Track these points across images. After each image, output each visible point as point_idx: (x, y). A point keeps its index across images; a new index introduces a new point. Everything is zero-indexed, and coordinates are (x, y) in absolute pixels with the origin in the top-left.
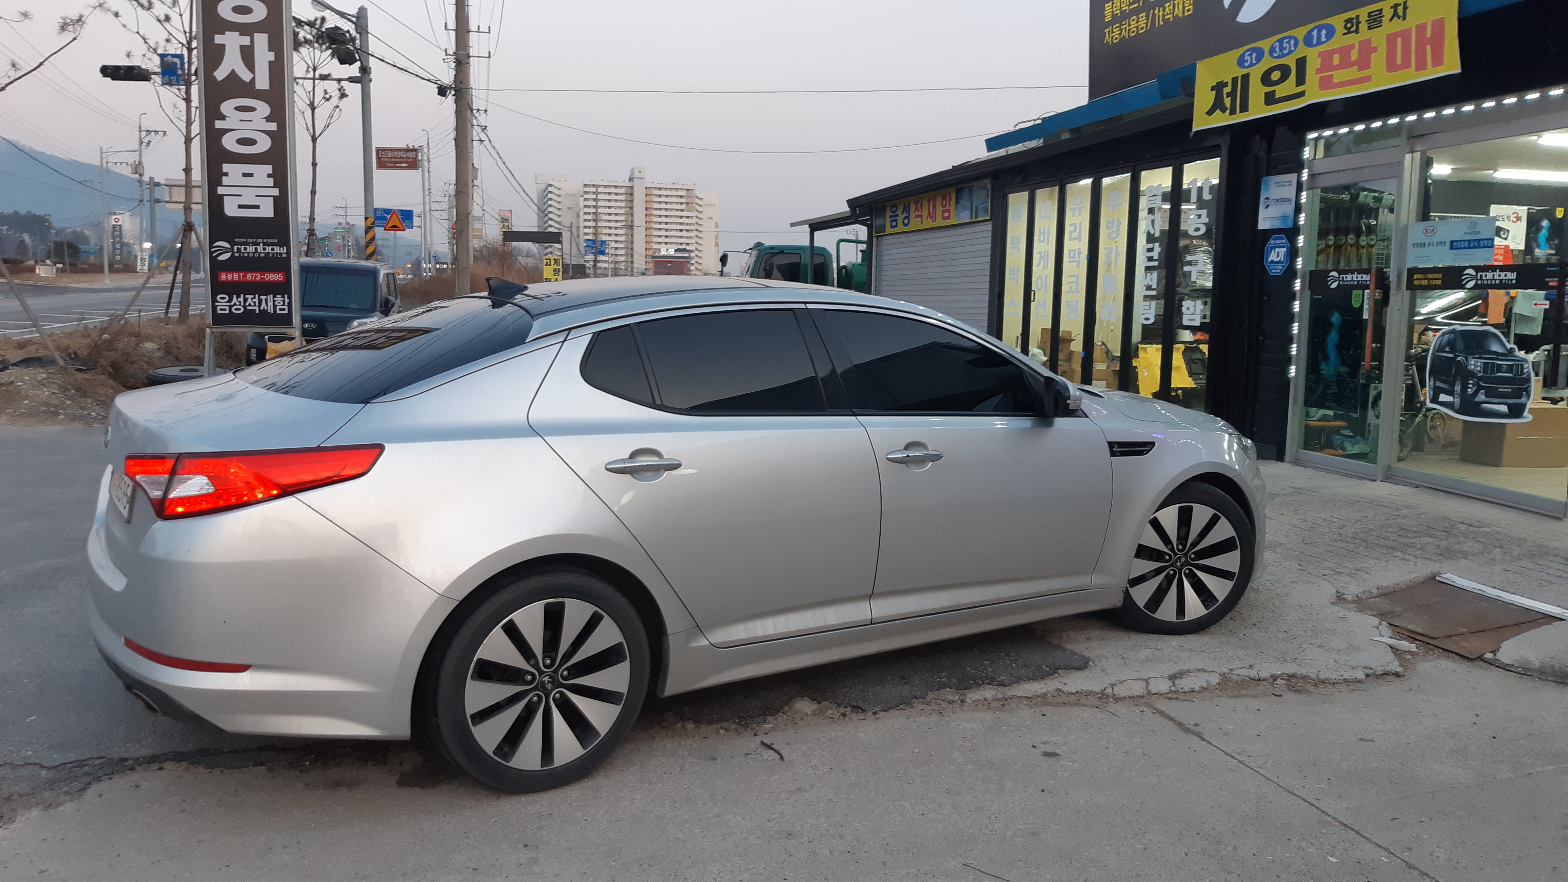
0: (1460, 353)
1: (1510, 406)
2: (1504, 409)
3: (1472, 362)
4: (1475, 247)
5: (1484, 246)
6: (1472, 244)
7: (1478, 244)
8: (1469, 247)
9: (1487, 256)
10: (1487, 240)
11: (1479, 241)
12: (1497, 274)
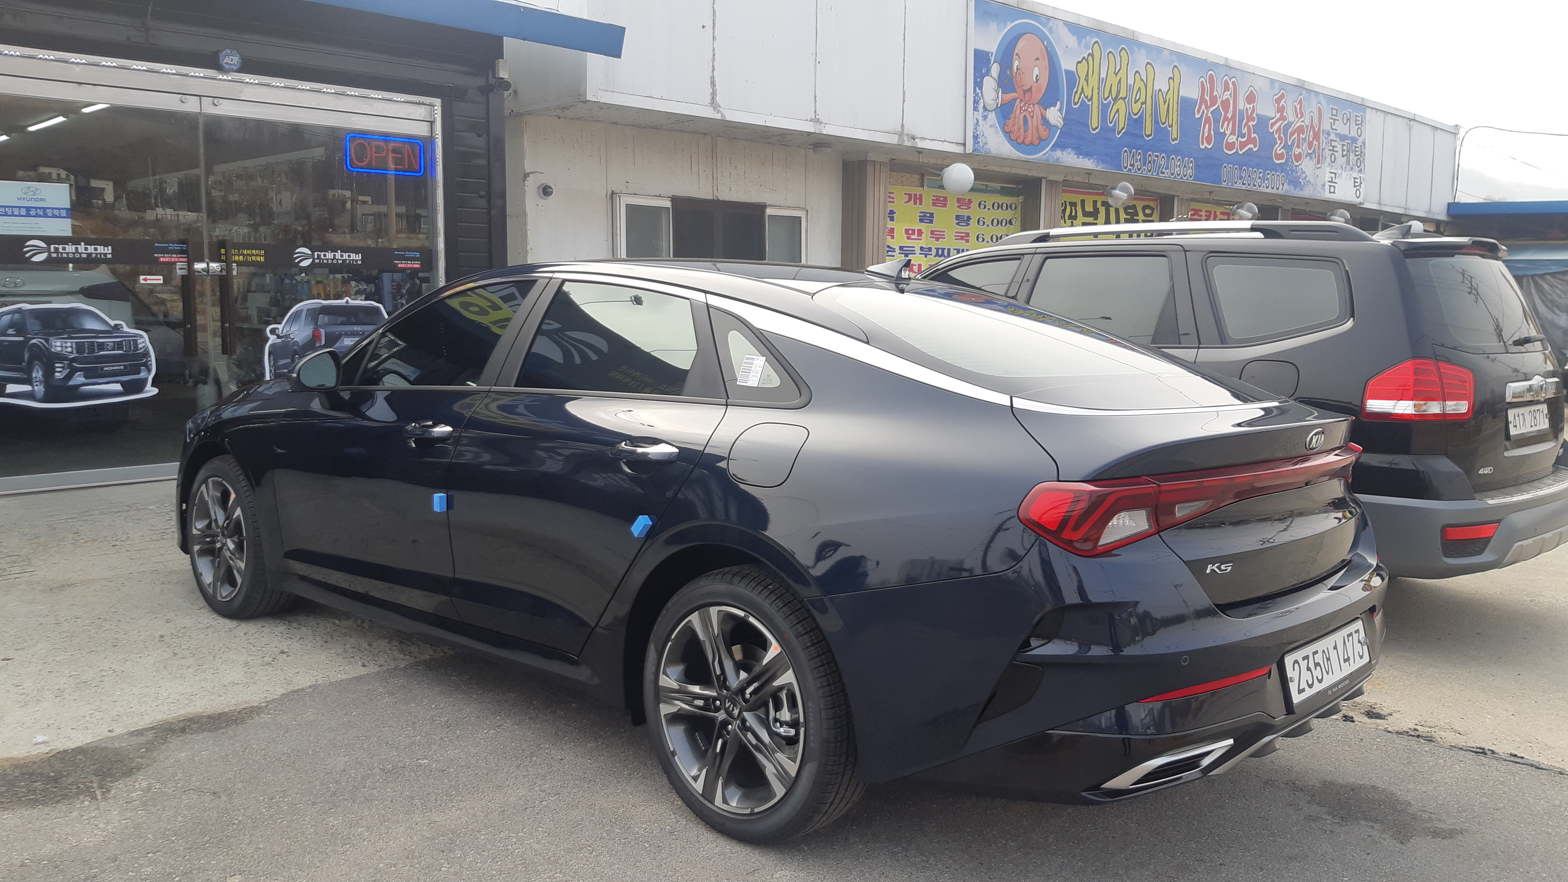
0: (36, 334)
1: (123, 384)
2: (118, 387)
3: (58, 344)
4: (37, 216)
5: (54, 216)
6: (33, 212)
7: (45, 213)
8: (28, 215)
9: (63, 227)
10: (59, 209)
11: (44, 209)
12: (81, 248)
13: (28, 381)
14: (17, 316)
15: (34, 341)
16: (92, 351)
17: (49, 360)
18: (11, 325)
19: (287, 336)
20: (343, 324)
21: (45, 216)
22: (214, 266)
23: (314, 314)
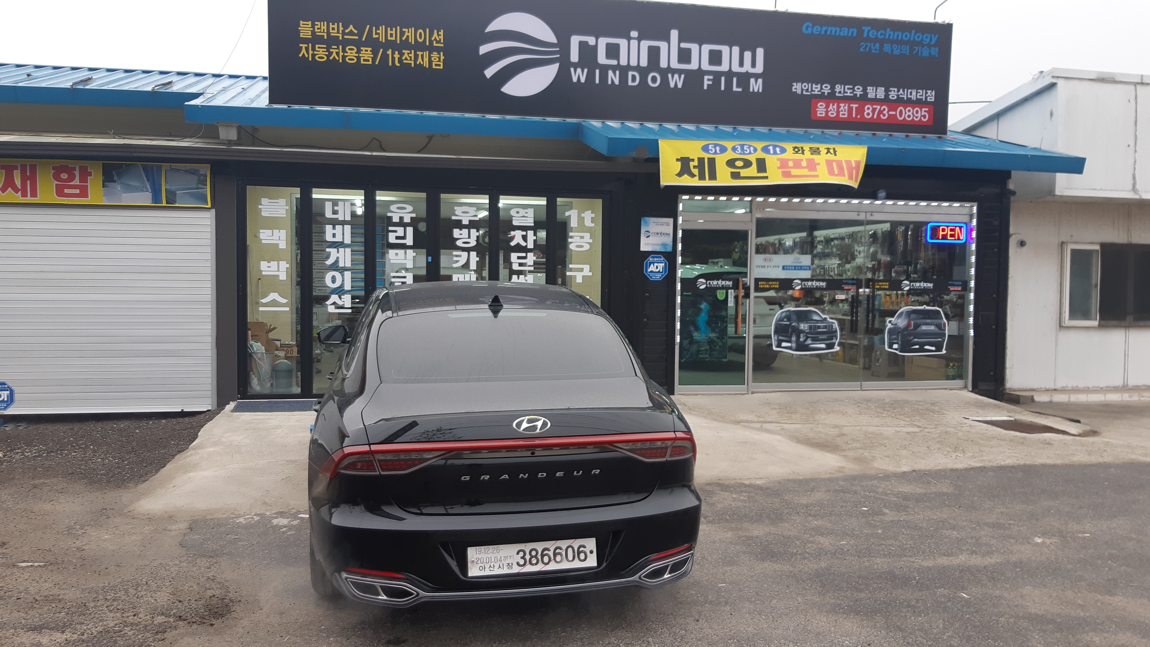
1: (826, 345)
2: (824, 346)
3: (802, 325)
4: (798, 269)
5: (804, 269)
6: (797, 268)
7: (801, 268)
8: (795, 269)
9: (807, 274)
10: (807, 266)
11: (801, 266)
12: (814, 283)
13: (790, 342)
14: (788, 313)
15: (793, 324)
16: (815, 329)
17: (798, 332)
18: (786, 317)
19: (896, 324)
20: (922, 318)
21: (801, 269)
22: (867, 290)
23: (909, 313)
